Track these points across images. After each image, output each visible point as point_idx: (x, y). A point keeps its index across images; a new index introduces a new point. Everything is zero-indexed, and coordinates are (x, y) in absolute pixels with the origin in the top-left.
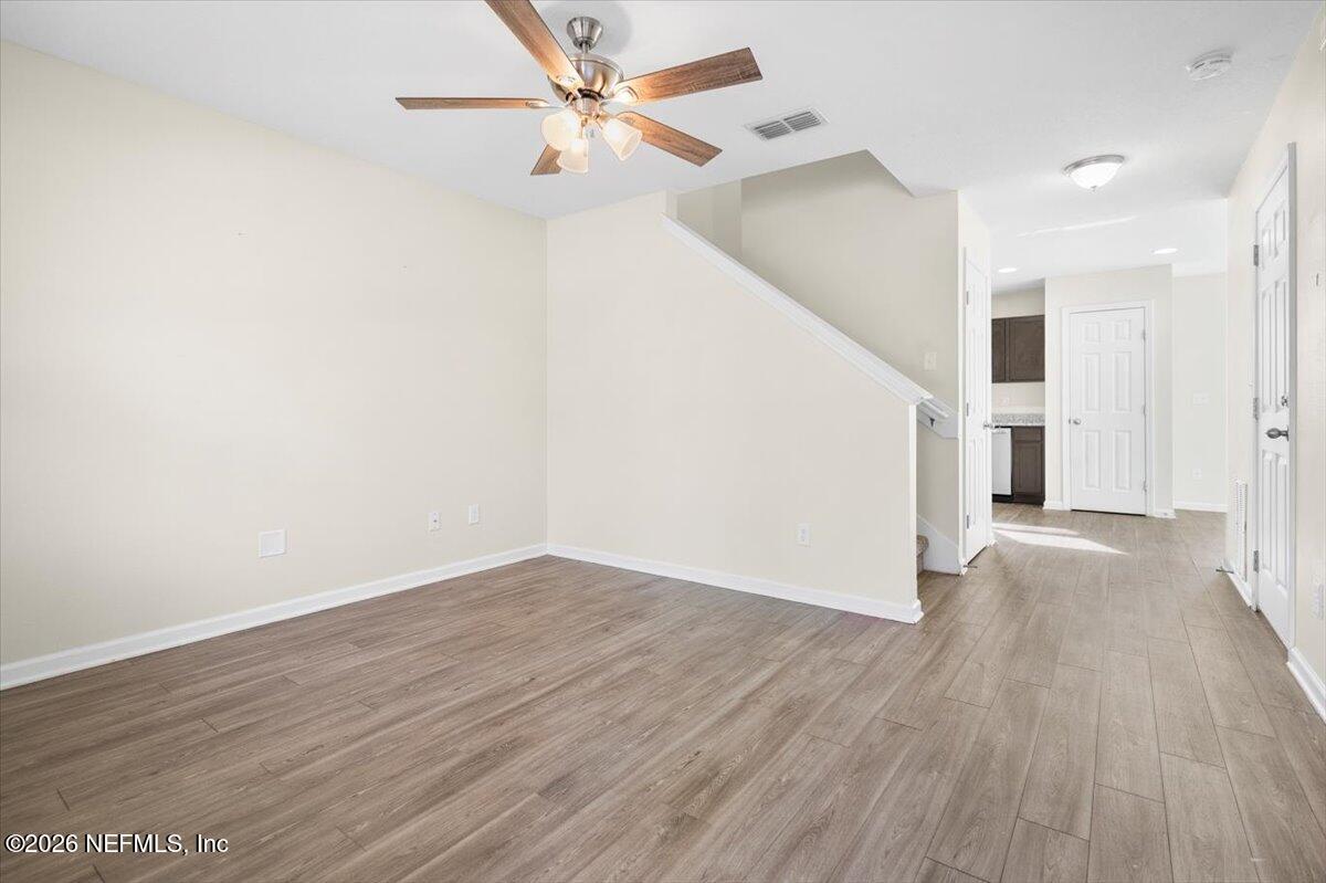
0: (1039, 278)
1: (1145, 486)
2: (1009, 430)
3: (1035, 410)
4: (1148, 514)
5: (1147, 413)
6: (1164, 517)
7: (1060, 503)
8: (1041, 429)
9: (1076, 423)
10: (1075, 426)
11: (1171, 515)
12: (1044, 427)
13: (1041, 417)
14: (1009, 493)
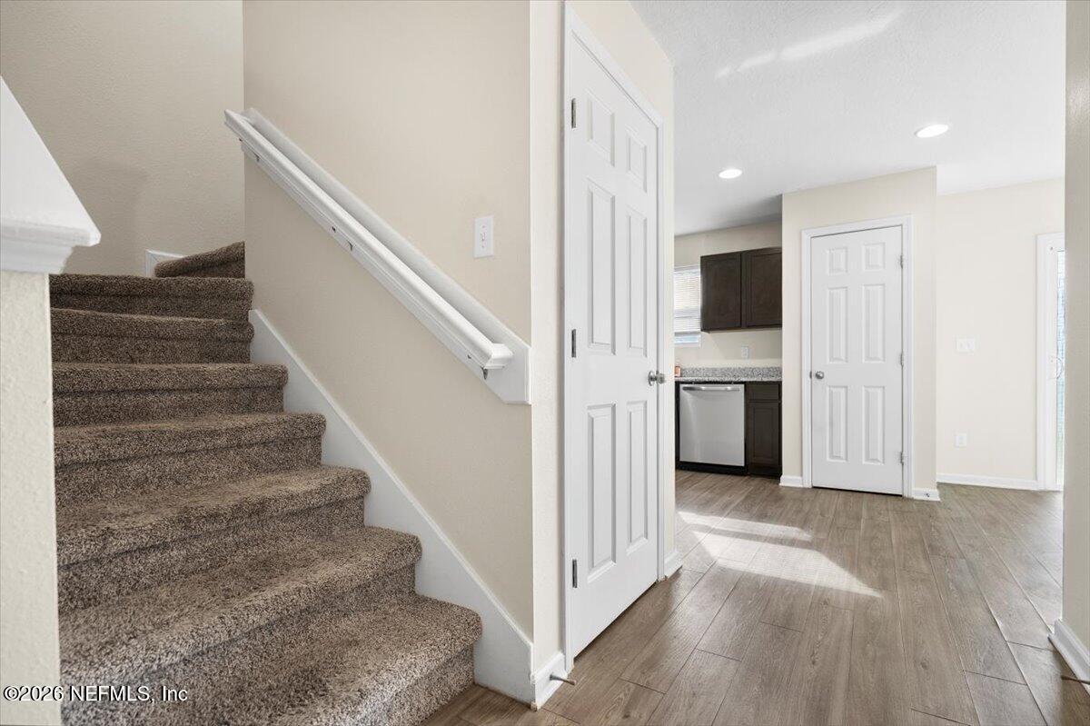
0: (778, 194)
1: (902, 458)
2: (743, 385)
3: (769, 363)
4: (906, 495)
5: (904, 362)
6: (925, 498)
7: (799, 478)
8: (778, 386)
9: (818, 377)
10: (818, 381)
11: (935, 496)
12: (781, 382)
13: (779, 371)
14: (743, 465)
